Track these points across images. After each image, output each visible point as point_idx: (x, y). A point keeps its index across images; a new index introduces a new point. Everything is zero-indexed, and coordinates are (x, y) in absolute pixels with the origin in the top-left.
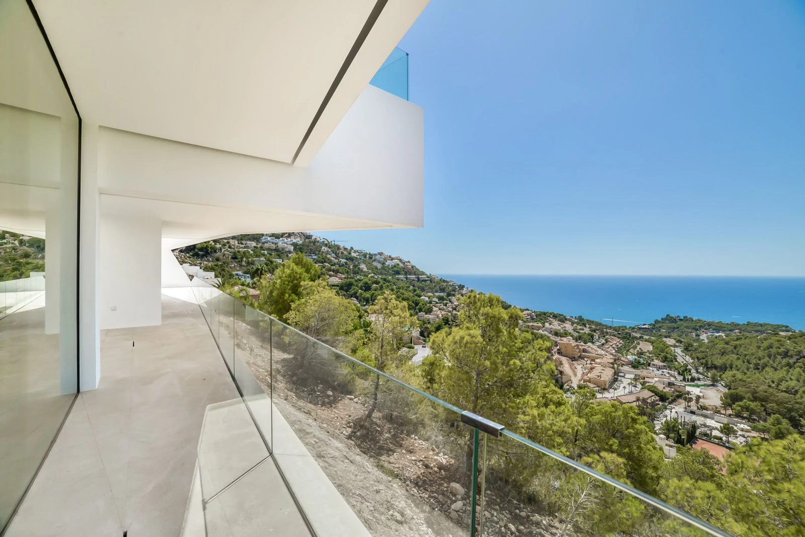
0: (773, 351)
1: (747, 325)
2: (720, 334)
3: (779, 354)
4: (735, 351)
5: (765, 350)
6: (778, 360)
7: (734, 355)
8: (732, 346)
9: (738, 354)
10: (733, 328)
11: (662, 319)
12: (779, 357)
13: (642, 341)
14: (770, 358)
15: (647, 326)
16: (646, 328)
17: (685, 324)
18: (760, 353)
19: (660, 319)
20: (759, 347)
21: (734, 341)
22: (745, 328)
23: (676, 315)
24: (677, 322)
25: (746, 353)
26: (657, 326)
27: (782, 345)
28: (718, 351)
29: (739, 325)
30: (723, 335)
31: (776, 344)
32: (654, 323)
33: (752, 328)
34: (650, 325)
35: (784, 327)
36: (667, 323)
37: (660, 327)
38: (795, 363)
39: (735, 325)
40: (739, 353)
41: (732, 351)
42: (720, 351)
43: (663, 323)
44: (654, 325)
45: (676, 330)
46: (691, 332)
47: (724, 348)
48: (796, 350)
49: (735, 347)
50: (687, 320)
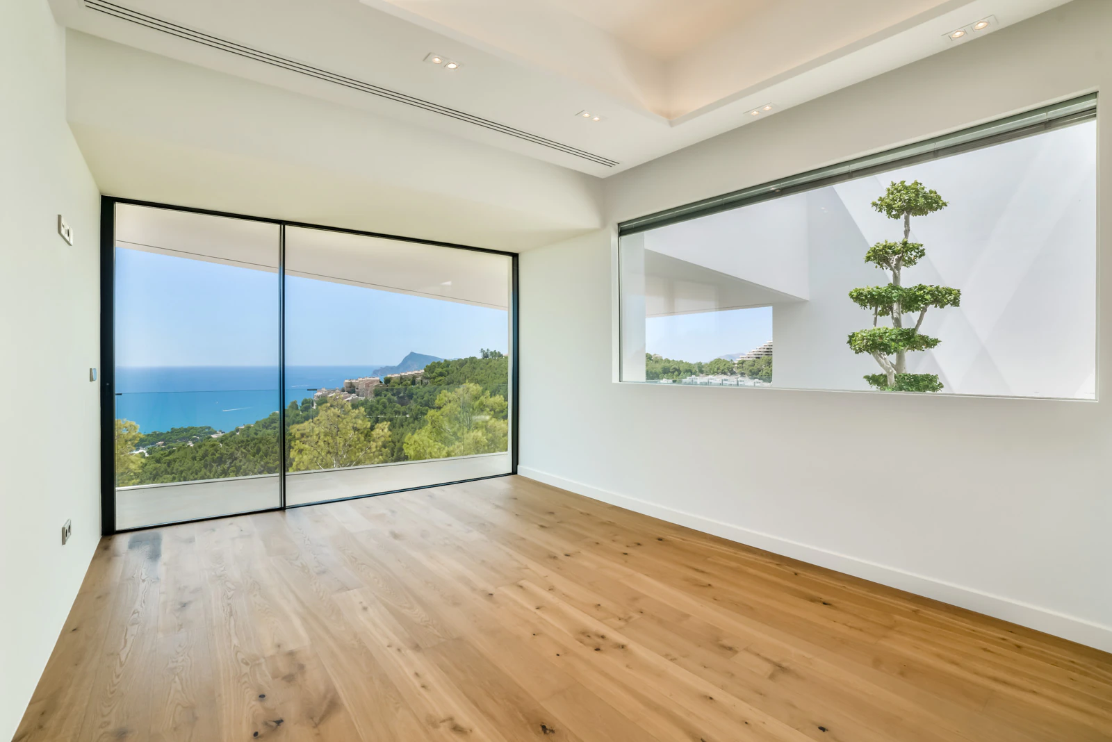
0: (209, 458)
1: (172, 432)
2: (141, 451)
3: (214, 461)
4: (169, 470)
5: (201, 460)
6: (214, 469)
7: (168, 476)
8: (165, 463)
9: (173, 473)
10: (155, 439)
12: (215, 465)
14: (206, 468)
18: (196, 465)
20: (194, 458)
21: (166, 456)
22: (169, 437)
25: (181, 468)
27: (216, 451)
28: (148, 474)
29: (162, 434)
30: (145, 452)
31: (211, 450)
33: (177, 435)
35: (206, 428)
38: (229, 468)
39: (158, 435)
40: (174, 471)
41: (166, 470)
42: (151, 474)
47: (155, 469)
48: (229, 453)
49: (169, 464)
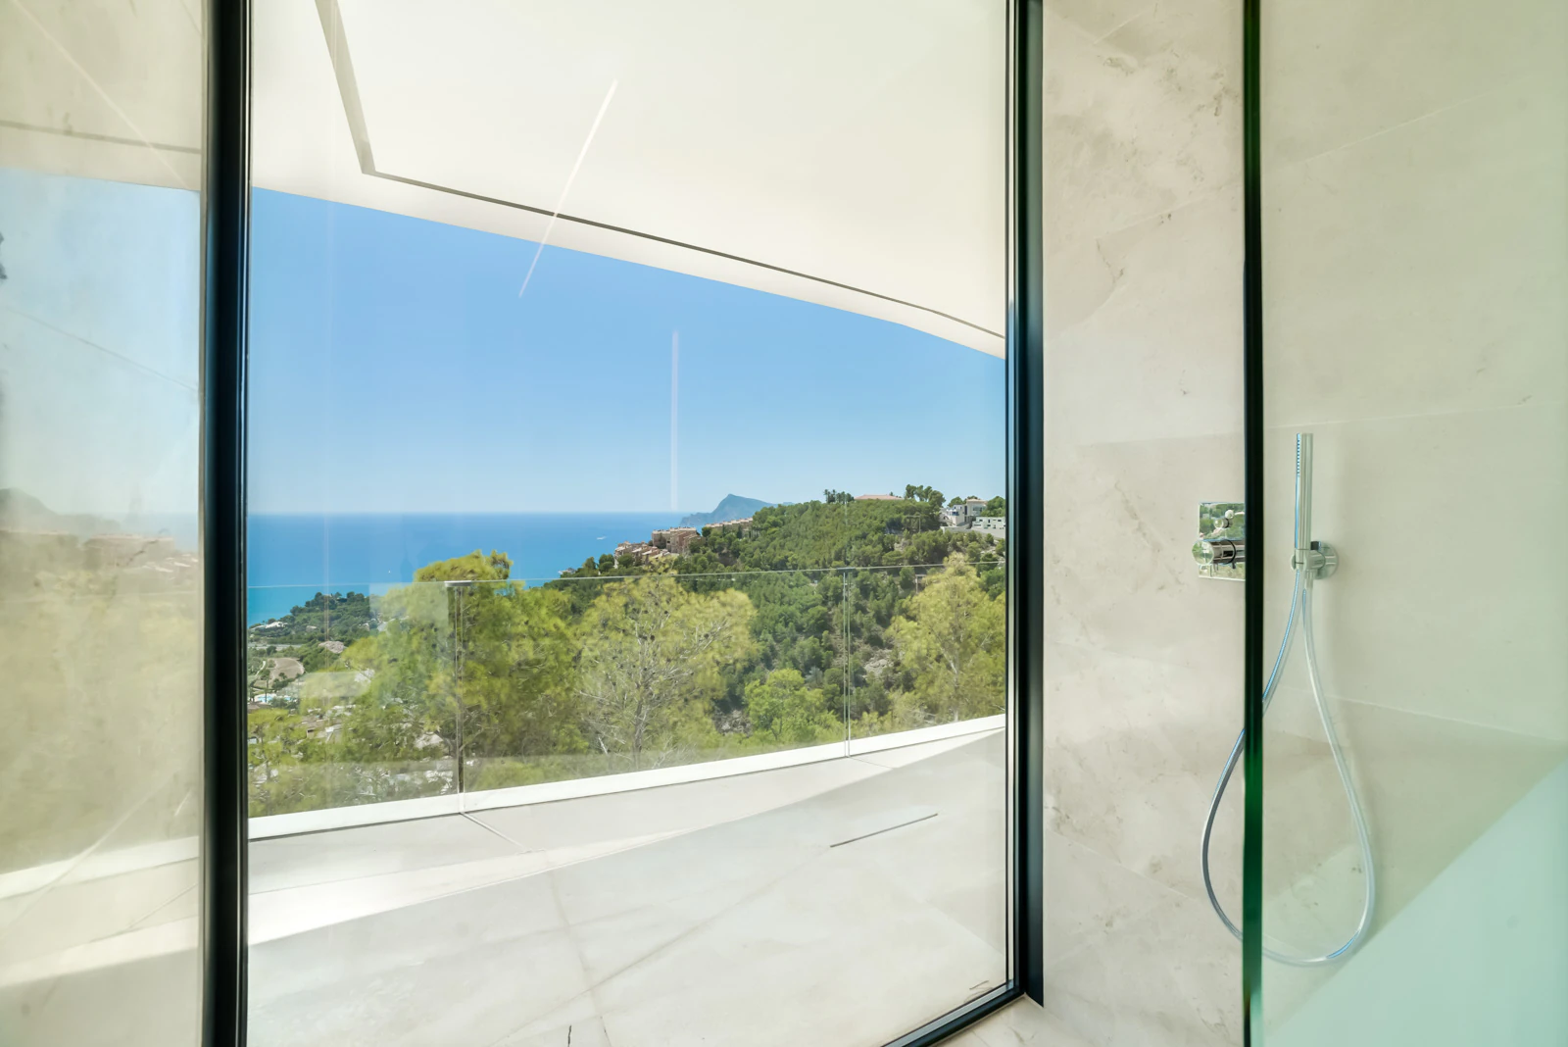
11: (308, 604)
13: (278, 657)
15: (276, 624)
16: (275, 628)
17: (351, 608)
19: (302, 605)
23: (334, 593)
24: (336, 606)
26: (299, 619)
32: (290, 614)
34: (283, 620)
36: (318, 611)
37: (305, 621)
43: (309, 611)
44: (292, 619)
45: (336, 622)
46: (362, 623)
50: (354, 600)
